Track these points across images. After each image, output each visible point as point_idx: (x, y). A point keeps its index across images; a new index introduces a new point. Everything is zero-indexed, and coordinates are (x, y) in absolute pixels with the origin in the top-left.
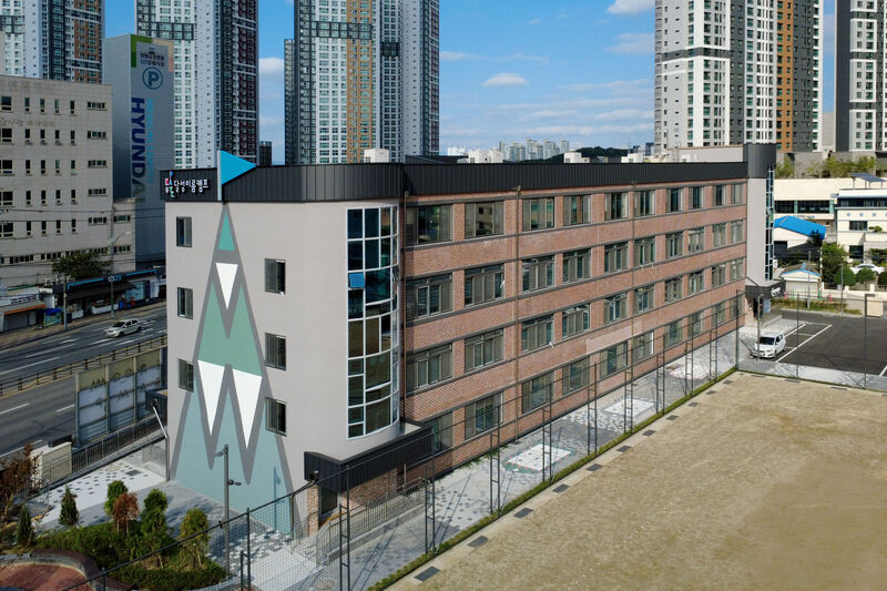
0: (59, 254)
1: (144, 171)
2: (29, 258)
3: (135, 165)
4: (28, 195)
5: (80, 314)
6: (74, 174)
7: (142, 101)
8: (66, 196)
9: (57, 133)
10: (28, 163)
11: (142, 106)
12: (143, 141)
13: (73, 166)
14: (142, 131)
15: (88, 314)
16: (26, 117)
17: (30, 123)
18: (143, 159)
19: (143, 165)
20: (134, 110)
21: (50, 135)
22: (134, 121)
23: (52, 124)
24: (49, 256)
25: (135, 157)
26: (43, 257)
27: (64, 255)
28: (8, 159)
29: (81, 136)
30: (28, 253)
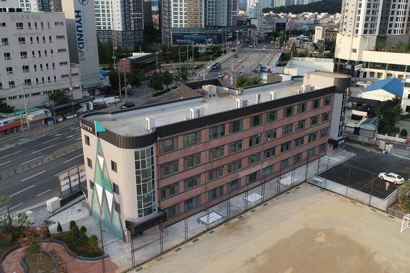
0: (51, 91)
1: (83, 46)
2: (38, 94)
3: (79, 43)
4: (35, 66)
5: (61, 119)
6: (52, 56)
7: (80, 12)
8: (50, 66)
9: (44, 37)
10: (33, 52)
11: (80, 14)
12: (81, 31)
13: (52, 52)
14: (81, 27)
15: (65, 119)
16: (30, 32)
17: (32, 34)
18: (82, 40)
19: (83, 43)
20: (76, 17)
21: (41, 39)
22: (77, 22)
23: (41, 34)
24: (46, 92)
25: (79, 39)
26: (44, 93)
27: (52, 92)
28: (25, 51)
29: (54, 38)
30: (38, 92)
